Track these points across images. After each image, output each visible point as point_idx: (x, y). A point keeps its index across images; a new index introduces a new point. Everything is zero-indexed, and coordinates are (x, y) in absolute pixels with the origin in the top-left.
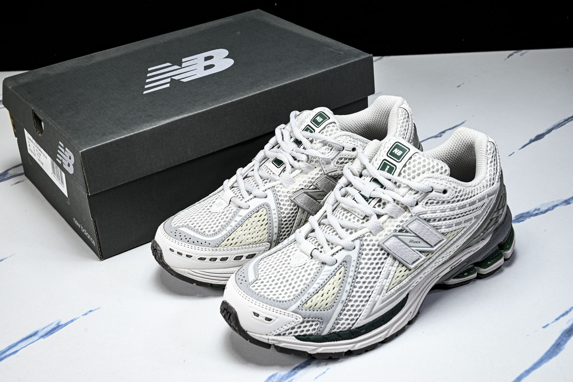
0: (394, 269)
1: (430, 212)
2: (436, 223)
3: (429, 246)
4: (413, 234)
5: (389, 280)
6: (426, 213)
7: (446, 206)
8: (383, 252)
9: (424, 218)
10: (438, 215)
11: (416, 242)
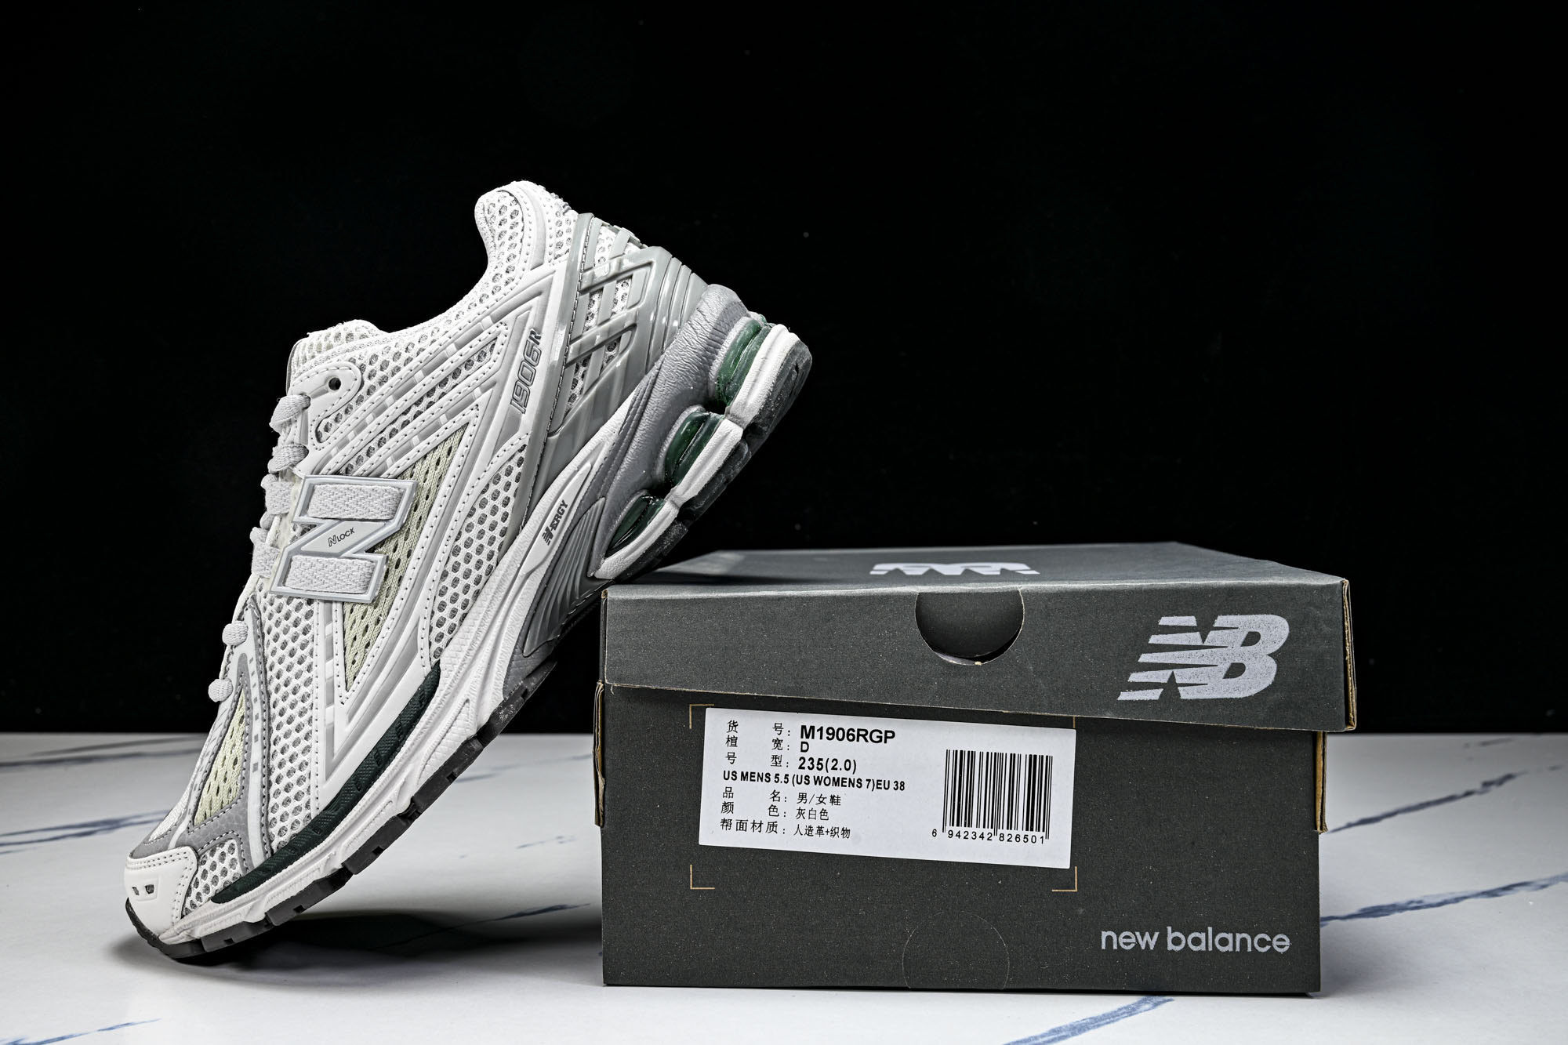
0: (337, 625)
1: (334, 450)
2: (366, 465)
3: (382, 523)
4: (328, 523)
5: (339, 658)
6: (330, 458)
7: (358, 411)
8: (295, 602)
9: (331, 472)
10: (356, 442)
11: (345, 535)
